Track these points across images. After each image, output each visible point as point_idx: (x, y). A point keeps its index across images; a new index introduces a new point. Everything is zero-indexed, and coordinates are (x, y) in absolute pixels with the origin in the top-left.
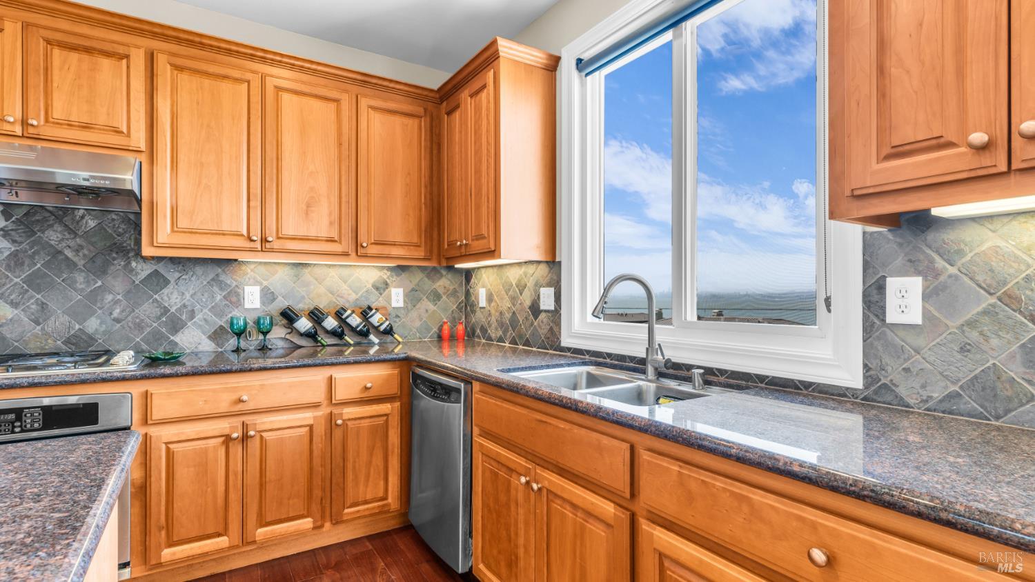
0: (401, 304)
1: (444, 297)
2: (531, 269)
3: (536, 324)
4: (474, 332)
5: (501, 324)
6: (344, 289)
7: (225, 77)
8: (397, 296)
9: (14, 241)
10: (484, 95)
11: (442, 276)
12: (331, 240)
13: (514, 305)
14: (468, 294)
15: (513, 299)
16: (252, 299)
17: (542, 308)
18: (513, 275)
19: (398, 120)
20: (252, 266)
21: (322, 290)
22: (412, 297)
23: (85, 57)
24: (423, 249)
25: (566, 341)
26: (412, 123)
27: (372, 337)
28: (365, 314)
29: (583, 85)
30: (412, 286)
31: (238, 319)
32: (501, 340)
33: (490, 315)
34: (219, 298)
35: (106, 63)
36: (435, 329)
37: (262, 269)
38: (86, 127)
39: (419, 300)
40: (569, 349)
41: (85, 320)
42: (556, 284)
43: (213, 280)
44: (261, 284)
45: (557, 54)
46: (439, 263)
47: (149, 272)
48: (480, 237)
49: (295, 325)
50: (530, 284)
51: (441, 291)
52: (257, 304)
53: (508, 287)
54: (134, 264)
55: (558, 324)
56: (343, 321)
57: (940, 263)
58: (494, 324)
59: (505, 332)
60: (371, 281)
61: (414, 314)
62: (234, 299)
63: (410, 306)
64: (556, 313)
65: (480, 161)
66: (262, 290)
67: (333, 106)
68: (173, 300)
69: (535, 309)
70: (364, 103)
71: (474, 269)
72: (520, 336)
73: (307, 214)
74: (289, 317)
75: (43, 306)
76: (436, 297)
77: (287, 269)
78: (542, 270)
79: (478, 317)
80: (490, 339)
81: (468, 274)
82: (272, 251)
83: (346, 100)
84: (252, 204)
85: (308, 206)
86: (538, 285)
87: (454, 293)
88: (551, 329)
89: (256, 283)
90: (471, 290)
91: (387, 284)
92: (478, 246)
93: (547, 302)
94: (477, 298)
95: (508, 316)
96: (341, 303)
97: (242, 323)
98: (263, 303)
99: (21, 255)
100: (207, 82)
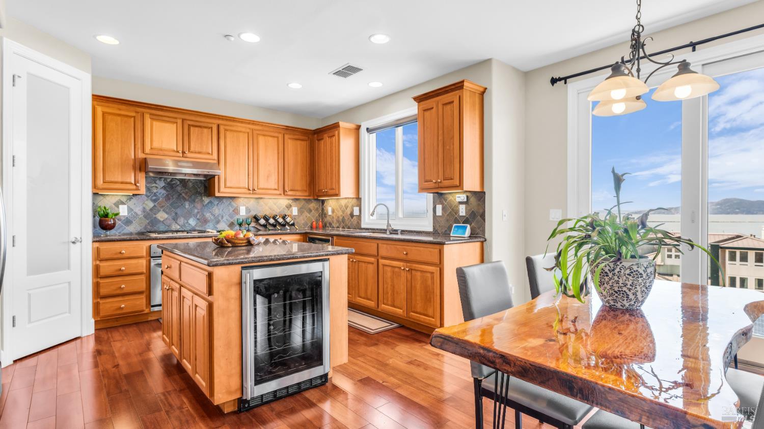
0: (297, 214)
1: (313, 211)
2: (350, 200)
3: (352, 220)
4: (326, 226)
5: (338, 221)
6: (275, 207)
7: (240, 132)
8: (295, 211)
9: (167, 191)
10: (334, 138)
11: (312, 202)
12: (276, 190)
13: (343, 213)
14: (323, 210)
15: (343, 212)
16: (243, 212)
17: (355, 214)
18: (343, 202)
19: (299, 142)
20: (242, 199)
21: (267, 208)
22: (301, 211)
23: (200, 129)
24: (308, 192)
25: (363, 226)
26: (304, 143)
27: (287, 227)
28: (284, 218)
29: (369, 137)
30: (300, 206)
31: (240, 219)
32: (338, 227)
33: (333, 218)
34: (231, 211)
35: (205, 130)
36: (310, 224)
37: (246, 200)
38: (199, 153)
39: (303, 212)
40: (364, 229)
41: (189, 219)
42: (360, 206)
43: (229, 204)
44: (245, 206)
45: (359, 124)
46: (314, 197)
47: (208, 201)
48: (332, 189)
49: (259, 222)
50: (350, 205)
51: (312, 208)
52: (244, 214)
53: (341, 207)
54: (203, 199)
55: (360, 220)
56: (276, 221)
57: (444, 202)
58: (335, 221)
59: (340, 224)
60: (285, 204)
61: (301, 218)
62: (236, 211)
63: (300, 214)
64: (359, 216)
65: (333, 161)
66: (246, 208)
67: (276, 139)
68: (216, 212)
69: (352, 215)
70: (287, 137)
71: (326, 200)
72: (346, 226)
73: (267, 180)
74: (256, 219)
75: (176, 213)
76: (310, 211)
77: (254, 200)
78: (355, 201)
79: (328, 219)
80: (333, 227)
81: (323, 202)
82: (256, 194)
83: (280, 136)
84: (250, 177)
85: (268, 177)
86: (353, 206)
87: (317, 209)
88: (358, 222)
89: (244, 205)
90: (324, 208)
91: (291, 206)
92: (331, 192)
93: (356, 212)
94: (327, 211)
95: (341, 218)
96: (274, 213)
97: (241, 220)
98: (246, 213)
99: (169, 196)
100: (235, 134)
